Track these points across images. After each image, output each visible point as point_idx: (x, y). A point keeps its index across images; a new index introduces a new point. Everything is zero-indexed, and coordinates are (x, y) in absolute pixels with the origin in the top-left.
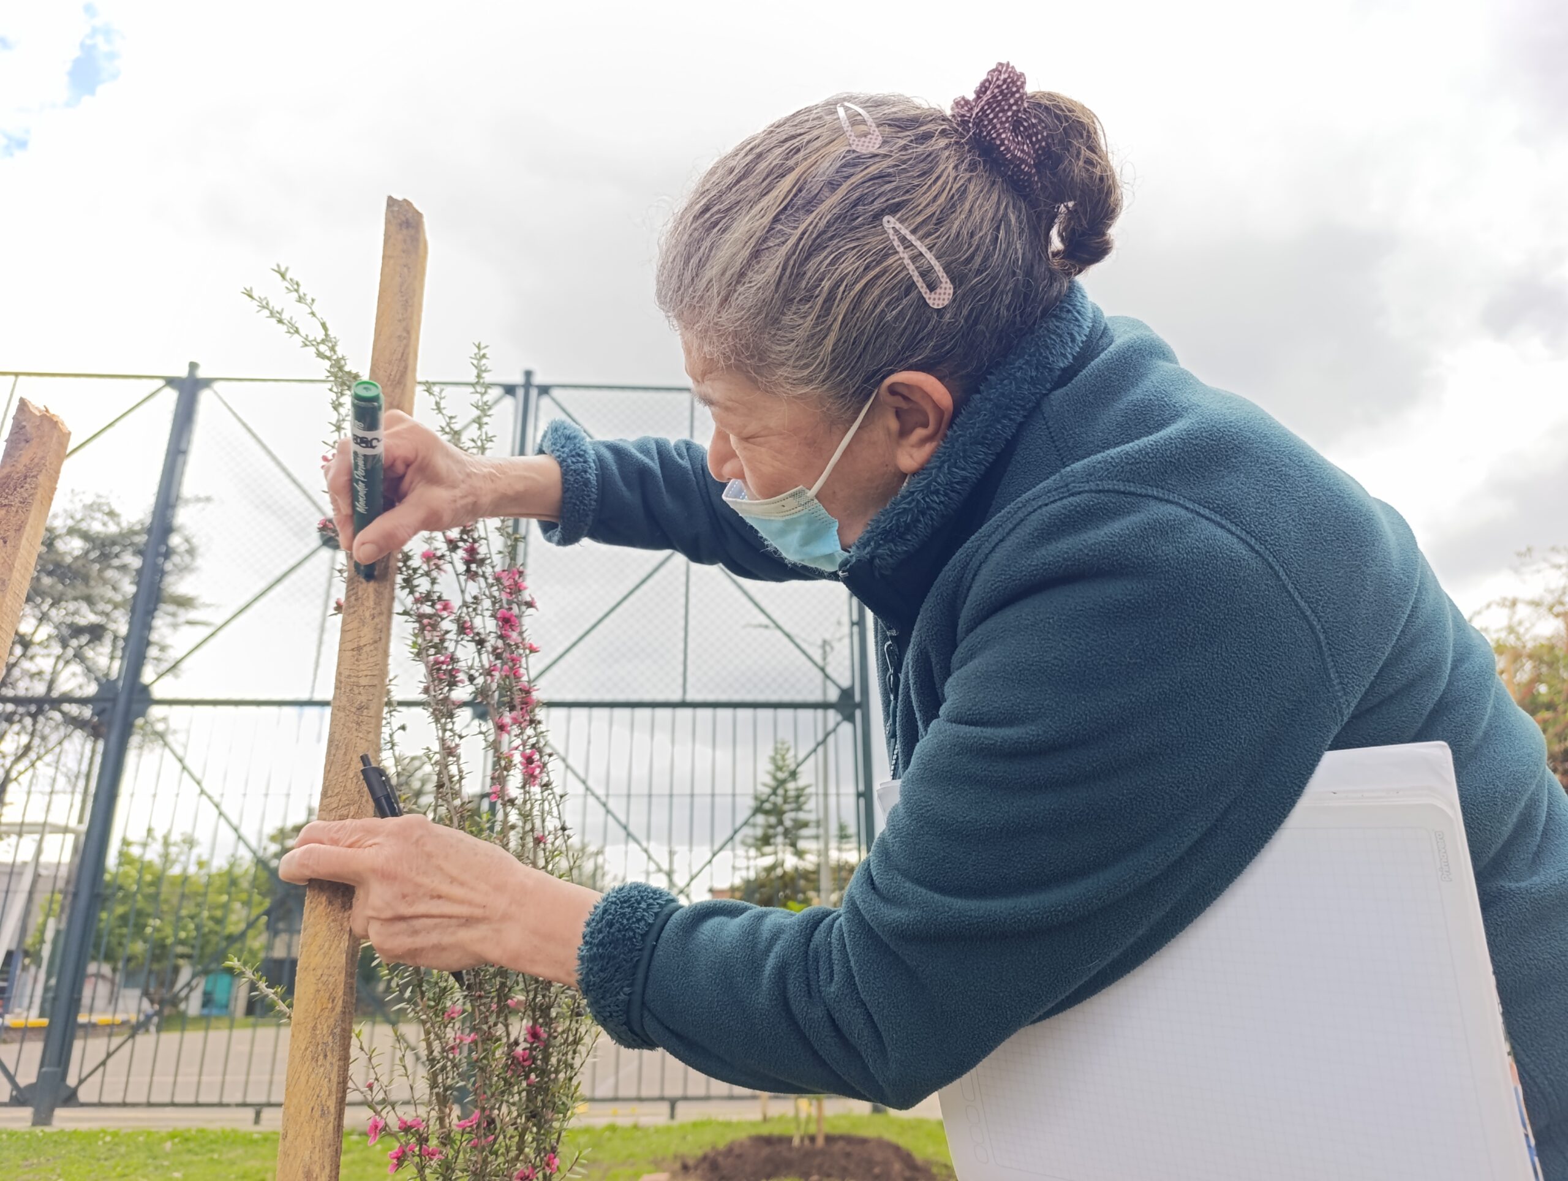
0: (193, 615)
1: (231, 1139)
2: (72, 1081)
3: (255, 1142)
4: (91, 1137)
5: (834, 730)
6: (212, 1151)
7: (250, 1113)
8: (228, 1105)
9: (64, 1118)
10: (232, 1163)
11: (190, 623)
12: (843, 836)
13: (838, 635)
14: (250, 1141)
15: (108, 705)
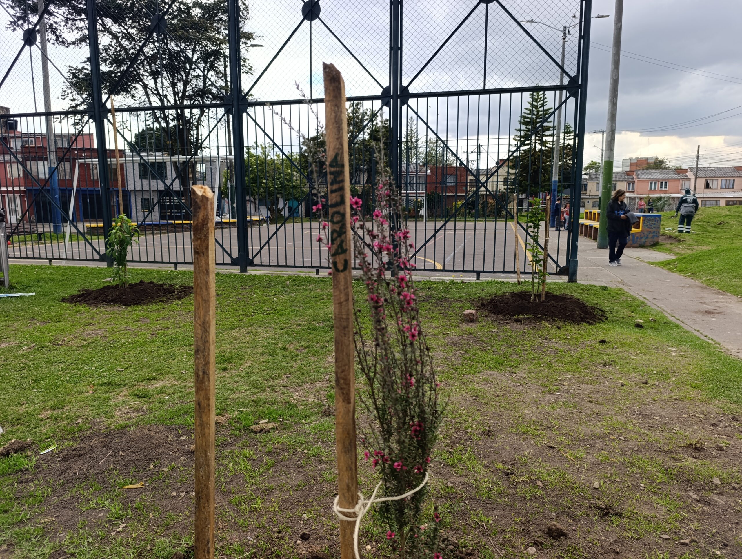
0: (253, 42)
1: (309, 280)
2: (250, 257)
3: (318, 281)
4: (261, 277)
5: (565, 101)
6: (304, 285)
7: (314, 270)
8: (306, 267)
9: (251, 271)
10: (311, 291)
11: (253, 46)
12: (567, 131)
13: (573, 24)
14: (316, 282)
15: (230, 107)
